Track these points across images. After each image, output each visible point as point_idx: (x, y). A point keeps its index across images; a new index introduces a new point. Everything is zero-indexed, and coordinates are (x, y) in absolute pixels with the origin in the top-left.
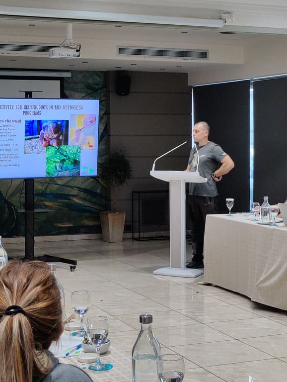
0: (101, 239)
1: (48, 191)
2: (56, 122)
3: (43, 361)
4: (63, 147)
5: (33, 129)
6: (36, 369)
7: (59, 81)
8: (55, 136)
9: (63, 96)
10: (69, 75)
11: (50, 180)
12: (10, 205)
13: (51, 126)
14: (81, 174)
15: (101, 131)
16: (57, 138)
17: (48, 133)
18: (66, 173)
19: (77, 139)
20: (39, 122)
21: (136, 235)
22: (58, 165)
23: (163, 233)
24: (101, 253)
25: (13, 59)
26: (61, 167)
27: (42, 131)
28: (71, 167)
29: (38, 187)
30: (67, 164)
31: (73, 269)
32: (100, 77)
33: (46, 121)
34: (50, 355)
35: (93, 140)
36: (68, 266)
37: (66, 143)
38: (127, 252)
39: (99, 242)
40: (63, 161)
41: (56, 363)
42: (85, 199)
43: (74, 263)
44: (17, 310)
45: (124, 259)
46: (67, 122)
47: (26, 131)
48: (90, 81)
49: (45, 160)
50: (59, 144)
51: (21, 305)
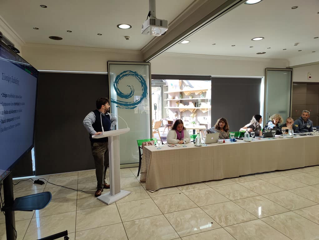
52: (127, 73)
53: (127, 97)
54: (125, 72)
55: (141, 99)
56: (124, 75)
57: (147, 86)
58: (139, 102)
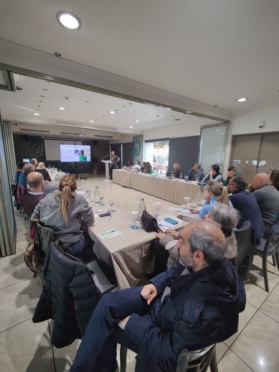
3: (73, 194)
7: (82, 142)
9: (83, 145)
10: (84, 140)
12: (72, 167)
21: (99, 173)
23: (104, 173)
24: (92, 177)
25: (71, 136)
27: (78, 152)
29: (78, 164)
32: (91, 141)
35: (90, 154)
37: (84, 154)
38: (97, 177)
39: (92, 175)
42: (88, 166)
43: (86, 179)
47: (75, 152)
48: (88, 142)
50: (82, 155)
51: (68, 184)
53: (136, 151)
56: (136, 142)
57: (141, 146)
58: (139, 153)
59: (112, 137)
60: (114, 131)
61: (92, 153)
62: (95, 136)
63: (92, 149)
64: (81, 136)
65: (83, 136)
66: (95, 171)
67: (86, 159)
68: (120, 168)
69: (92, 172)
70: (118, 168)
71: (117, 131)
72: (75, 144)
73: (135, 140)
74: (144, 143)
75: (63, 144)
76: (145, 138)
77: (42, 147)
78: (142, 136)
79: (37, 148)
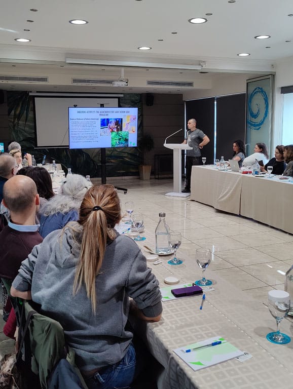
0: (139, 179)
1: (113, 154)
2: (116, 119)
3: (112, 234)
4: (120, 132)
5: (105, 123)
6: (108, 237)
7: (117, 99)
8: (116, 126)
9: (120, 106)
10: (122, 96)
11: (113, 149)
12: (94, 162)
13: (114, 122)
14: (129, 146)
15: (139, 124)
16: (117, 128)
17: (112, 125)
18: (121, 145)
19: (127, 128)
20: (108, 119)
21: (157, 177)
22: (117, 141)
23: (170, 176)
24: (139, 185)
25: (94, 88)
26: (119, 142)
27: (109, 124)
28: (124, 142)
29: (108, 153)
30: (122, 141)
31: (125, 193)
32: (138, 96)
33: (111, 119)
34: (115, 231)
35: (135, 128)
36: (123, 191)
37: (121, 130)
38: (153, 185)
39: (138, 180)
40: (120, 139)
41: (118, 235)
42: (130, 159)
43: (126, 190)
44: (99, 208)
45: (150, 188)
46: (122, 119)
47: (101, 124)
48: (133, 99)
49: (111, 139)
50: (118, 130)
51: (100, 205)
52: (257, 90)
53: (255, 116)
54: (255, 89)
55: (264, 118)
56: (255, 93)
57: (268, 103)
58: (262, 122)
59: (190, 84)
60: (199, 68)
61: (140, 127)
62: (150, 83)
63: (141, 116)
64: (117, 84)
65: (123, 84)
66: (146, 171)
67: (126, 140)
68: (210, 162)
69: (137, 174)
70: (206, 164)
71: (207, 67)
72: (102, 106)
73: (251, 89)
74: (278, 96)
75: (75, 106)
76: (281, 82)
77: (31, 115)
78: (273, 75)
79: (18, 117)
